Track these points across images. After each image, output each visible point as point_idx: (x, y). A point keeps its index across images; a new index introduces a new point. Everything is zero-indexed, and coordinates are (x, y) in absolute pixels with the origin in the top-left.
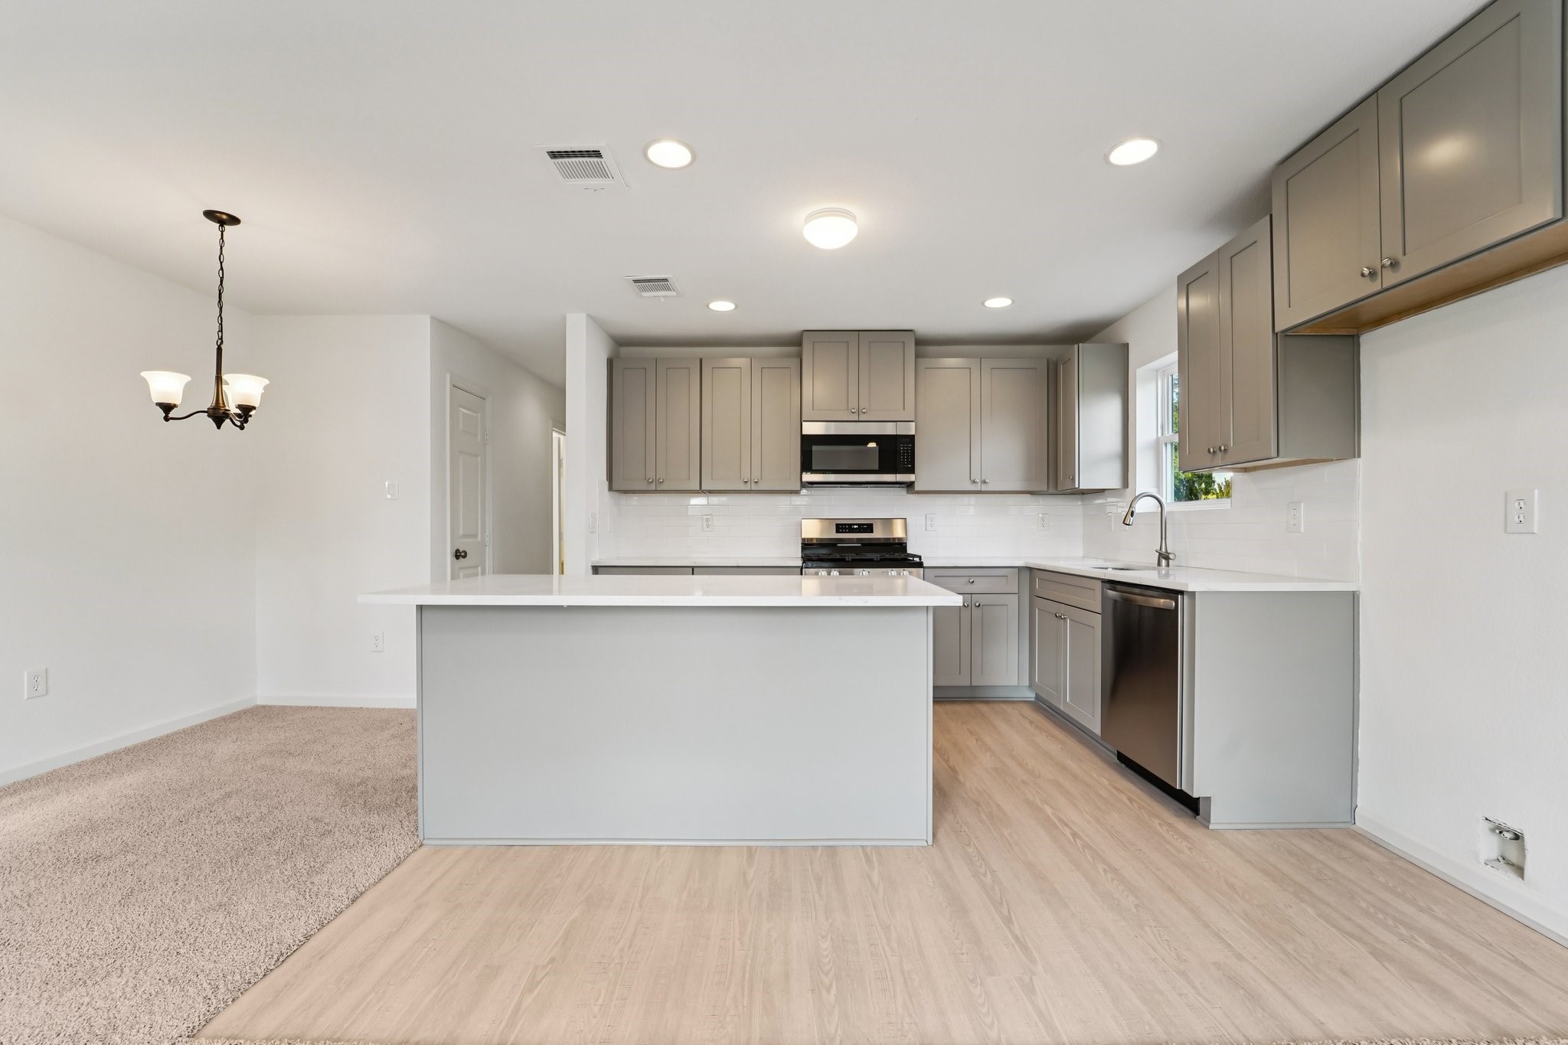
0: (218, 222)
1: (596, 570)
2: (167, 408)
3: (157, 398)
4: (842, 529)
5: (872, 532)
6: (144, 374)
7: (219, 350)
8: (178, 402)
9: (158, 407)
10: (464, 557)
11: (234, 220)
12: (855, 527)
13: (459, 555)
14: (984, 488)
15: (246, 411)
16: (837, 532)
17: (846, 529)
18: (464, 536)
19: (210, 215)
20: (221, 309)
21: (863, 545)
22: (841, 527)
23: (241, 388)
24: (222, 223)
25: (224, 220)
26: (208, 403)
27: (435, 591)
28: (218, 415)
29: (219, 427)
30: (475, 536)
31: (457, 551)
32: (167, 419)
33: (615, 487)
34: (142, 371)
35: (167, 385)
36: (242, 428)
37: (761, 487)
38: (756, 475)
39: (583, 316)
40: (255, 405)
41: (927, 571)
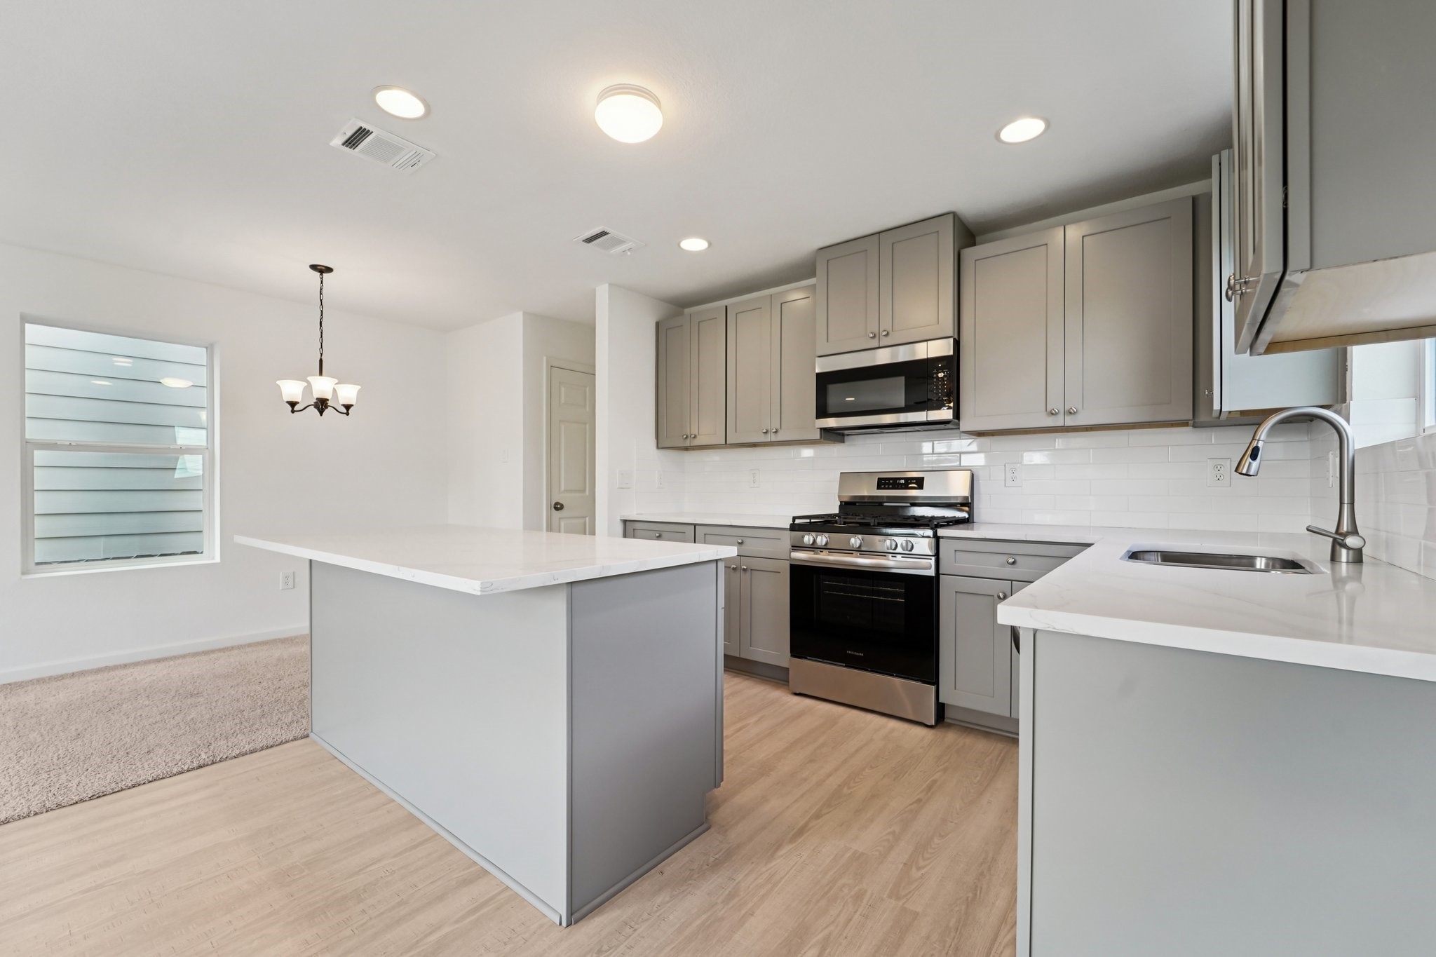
0: (319, 272)
1: (626, 523)
2: (293, 404)
3: (286, 399)
4: (884, 484)
5: (923, 487)
6: (278, 382)
7: (321, 362)
8: (299, 400)
9: (287, 405)
10: (561, 509)
11: (329, 270)
12: (902, 481)
13: (556, 506)
14: (1070, 422)
16: (879, 487)
17: (889, 484)
18: (566, 491)
19: (314, 267)
20: (322, 333)
22: (882, 483)
24: (321, 272)
25: (323, 270)
29: (321, 415)
30: (584, 491)
31: (557, 503)
32: (293, 411)
33: (662, 445)
34: (277, 380)
35: (292, 389)
36: (347, 414)
37: (780, 437)
38: (776, 425)
39: (606, 286)
40: (353, 402)
41: (941, 541)
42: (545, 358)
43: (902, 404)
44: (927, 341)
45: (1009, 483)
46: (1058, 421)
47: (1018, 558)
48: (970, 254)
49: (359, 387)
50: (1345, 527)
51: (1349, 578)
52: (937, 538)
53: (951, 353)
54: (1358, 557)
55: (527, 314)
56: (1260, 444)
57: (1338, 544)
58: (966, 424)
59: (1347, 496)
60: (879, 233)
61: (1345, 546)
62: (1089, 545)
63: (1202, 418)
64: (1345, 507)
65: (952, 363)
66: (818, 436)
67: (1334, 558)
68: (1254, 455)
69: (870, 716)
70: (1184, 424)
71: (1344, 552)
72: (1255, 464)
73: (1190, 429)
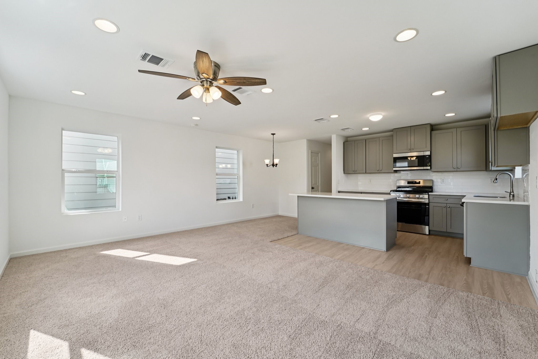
1: (339, 192)
2: (267, 165)
3: (266, 164)
5: (420, 184)
7: (273, 155)
8: (268, 164)
10: (314, 189)
11: (275, 134)
12: (414, 182)
13: (313, 188)
14: (458, 170)
15: (276, 165)
16: (408, 184)
17: (411, 183)
18: (314, 184)
19: (272, 134)
20: (273, 148)
21: (417, 187)
22: (409, 183)
23: (276, 161)
24: (273, 135)
25: (273, 134)
26: (272, 164)
27: (307, 194)
28: (273, 165)
29: (273, 167)
31: (312, 187)
32: (267, 167)
33: (345, 173)
34: (264, 160)
35: (267, 161)
36: (276, 167)
37: (382, 172)
38: (381, 169)
39: (335, 135)
40: (278, 163)
41: (430, 196)
42: (310, 151)
43: (417, 165)
44: (423, 151)
45: (442, 183)
46: (456, 170)
47: (448, 199)
48: (434, 132)
49: (279, 160)
50: (511, 191)
51: (512, 199)
52: (429, 195)
53: (430, 154)
54: (513, 196)
55: (307, 139)
56: (497, 178)
57: (510, 194)
58: (433, 170)
59: (512, 186)
60: (411, 126)
61: (511, 194)
62: (465, 196)
63: (488, 170)
64: (512, 188)
65: (430, 156)
66: (393, 172)
67: (510, 196)
68: (496, 180)
69: (412, 234)
70: (484, 171)
71: (511, 195)
72: (496, 181)
73: (485, 171)
